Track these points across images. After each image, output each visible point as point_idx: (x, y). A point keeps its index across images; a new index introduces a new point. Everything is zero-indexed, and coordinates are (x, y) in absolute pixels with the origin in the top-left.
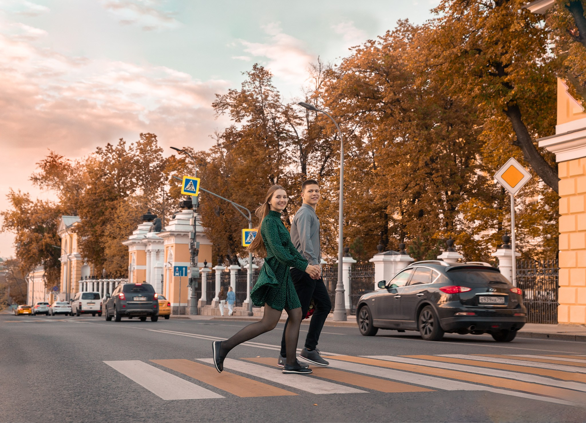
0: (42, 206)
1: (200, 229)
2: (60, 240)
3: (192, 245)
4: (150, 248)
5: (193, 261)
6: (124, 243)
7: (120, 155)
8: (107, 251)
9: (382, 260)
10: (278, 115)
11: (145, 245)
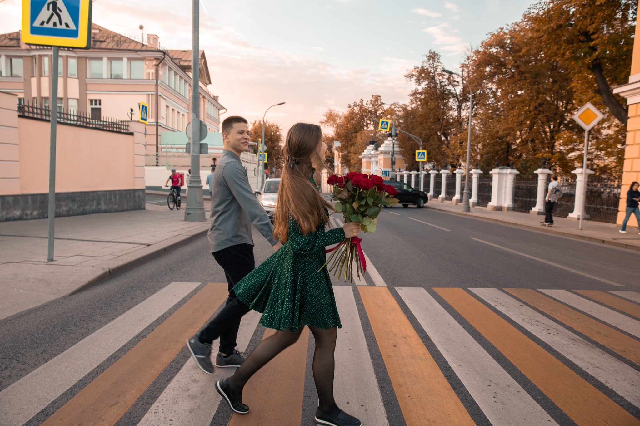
0: (325, 136)
1: (397, 149)
2: (334, 154)
3: (392, 159)
4: (373, 159)
5: (392, 168)
6: (360, 157)
7: (361, 108)
8: (352, 161)
9: (497, 172)
10: (444, 80)
11: (370, 158)
